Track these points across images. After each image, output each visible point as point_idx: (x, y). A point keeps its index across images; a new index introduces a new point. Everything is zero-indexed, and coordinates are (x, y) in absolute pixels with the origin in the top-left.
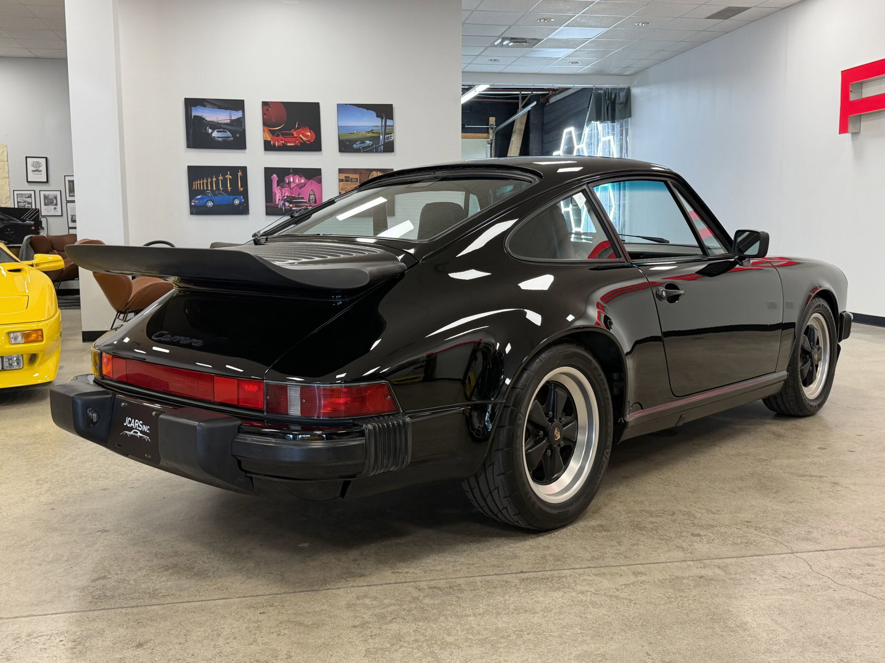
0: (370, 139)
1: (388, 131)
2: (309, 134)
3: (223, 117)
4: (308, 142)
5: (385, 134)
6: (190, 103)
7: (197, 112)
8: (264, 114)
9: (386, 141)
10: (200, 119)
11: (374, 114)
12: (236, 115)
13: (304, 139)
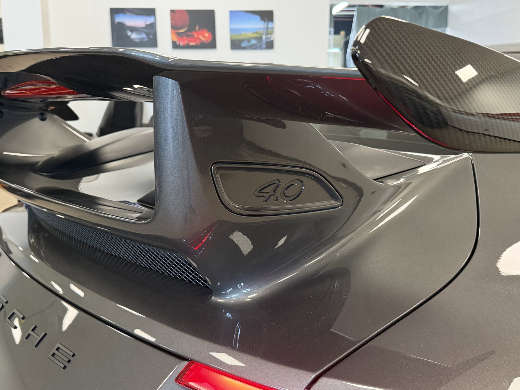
0: (256, 38)
1: (269, 32)
2: (207, 35)
3: (140, 22)
4: (206, 43)
5: (267, 34)
6: (114, 12)
7: (120, 19)
8: (172, 19)
9: (268, 41)
10: (121, 25)
11: (258, 18)
12: (149, 20)
13: (203, 39)
